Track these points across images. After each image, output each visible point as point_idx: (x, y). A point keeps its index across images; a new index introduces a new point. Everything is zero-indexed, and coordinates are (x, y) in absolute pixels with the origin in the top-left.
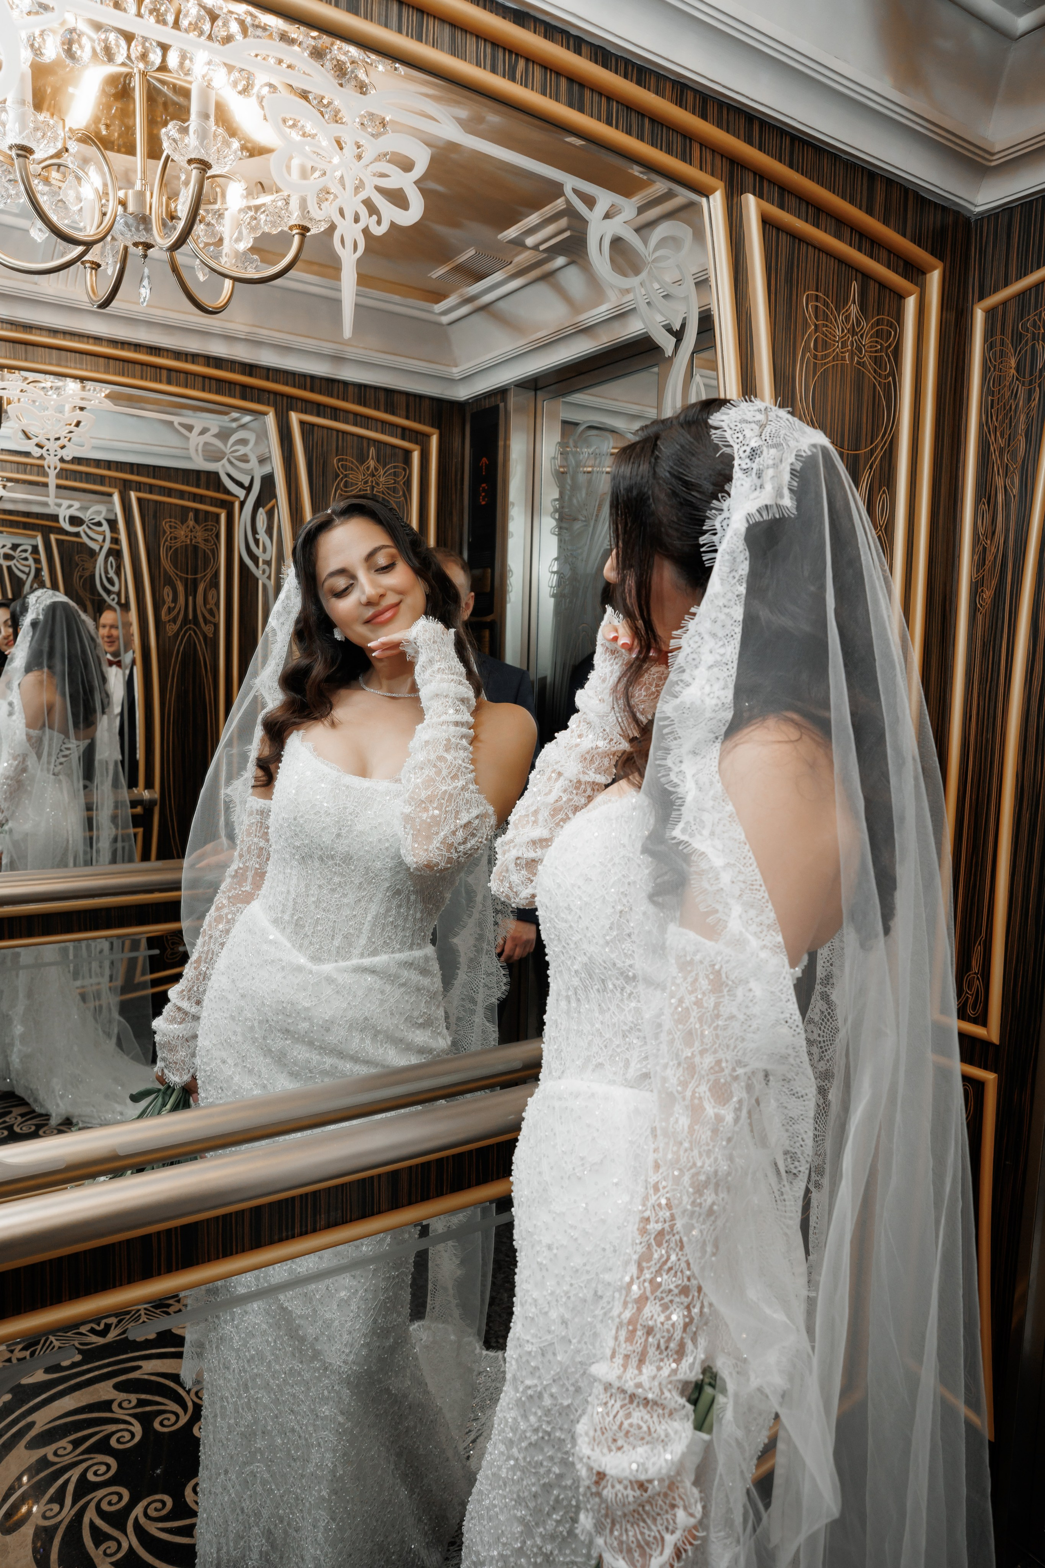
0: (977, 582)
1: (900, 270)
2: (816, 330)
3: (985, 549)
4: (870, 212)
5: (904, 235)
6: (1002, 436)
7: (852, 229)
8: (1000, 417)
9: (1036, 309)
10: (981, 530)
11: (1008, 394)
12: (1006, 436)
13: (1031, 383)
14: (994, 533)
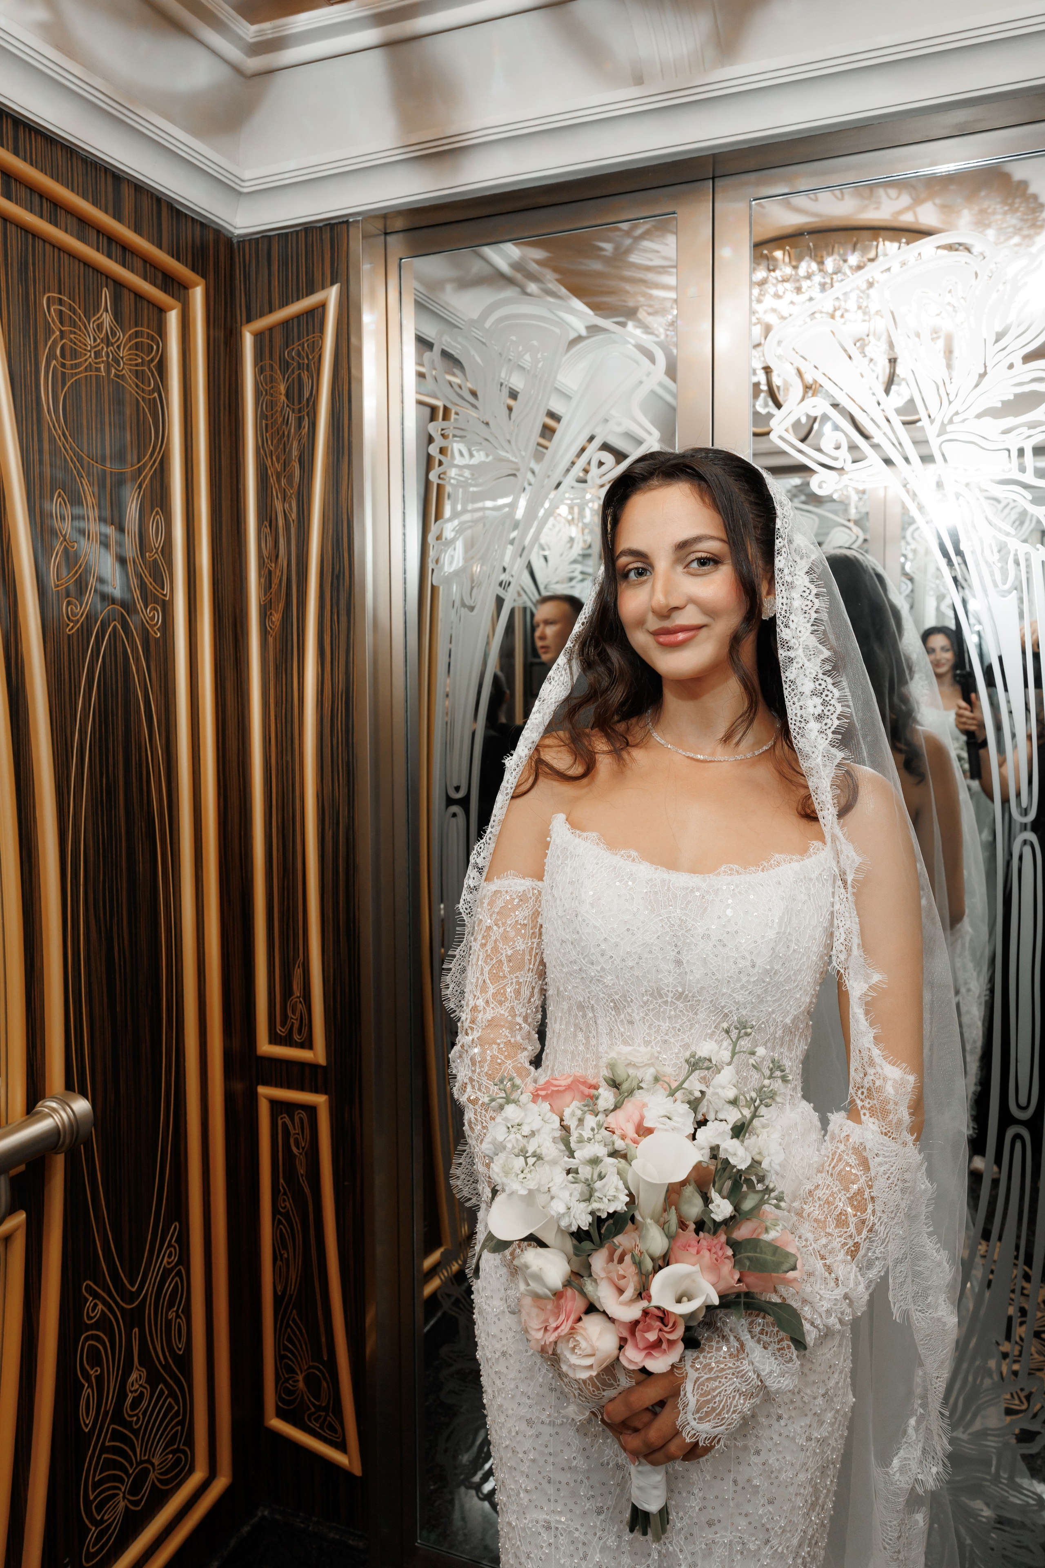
0: (265, 605)
1: (159, 282)
2: (62, 338)
3: (270, 572)
4: (117, 216)
5: (160, 247)
6: (278, 460)
7: (98, 232)
8: (275, 442)
10: (265, 553)
11: (280, 420)
12: (282, 461)
13: (300, 411)
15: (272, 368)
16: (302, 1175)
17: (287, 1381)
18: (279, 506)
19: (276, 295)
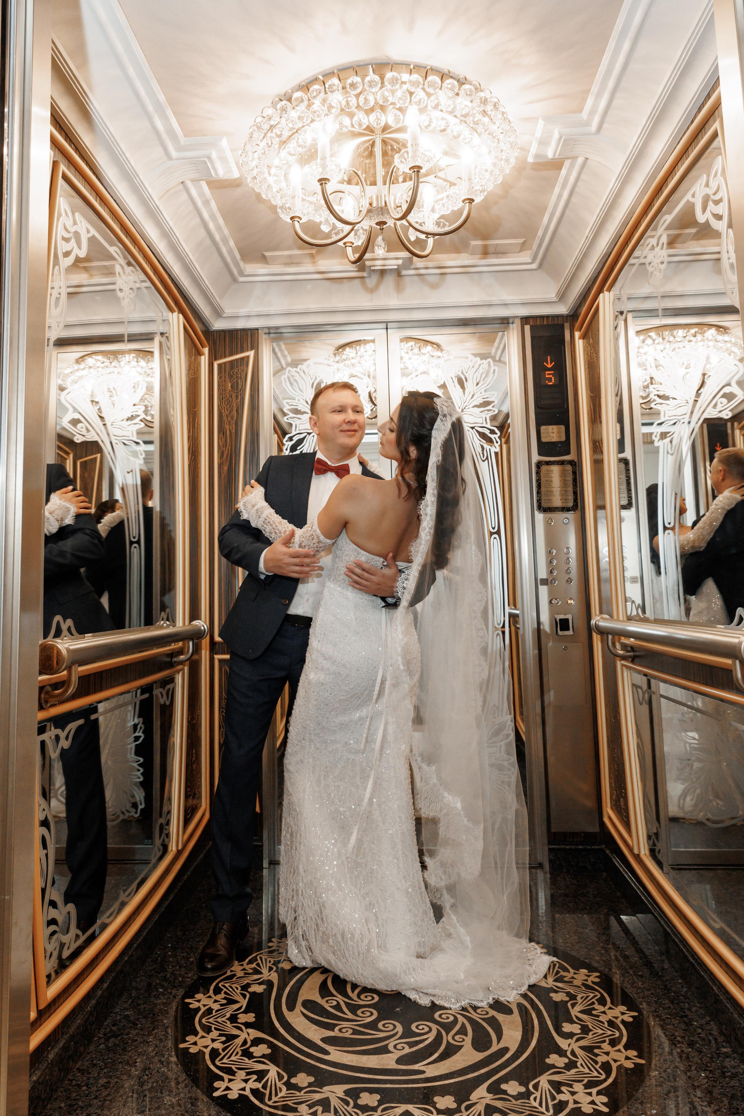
0: (220, 463)
3: (223, 451)
6: (227, 411)
8: (225, 404)
9: (237, 367)
11: (228, 396)
13: (237, 393)
14: (226, 445)
15: (225, 377)
18: (228, 427)
19: (227, 352)
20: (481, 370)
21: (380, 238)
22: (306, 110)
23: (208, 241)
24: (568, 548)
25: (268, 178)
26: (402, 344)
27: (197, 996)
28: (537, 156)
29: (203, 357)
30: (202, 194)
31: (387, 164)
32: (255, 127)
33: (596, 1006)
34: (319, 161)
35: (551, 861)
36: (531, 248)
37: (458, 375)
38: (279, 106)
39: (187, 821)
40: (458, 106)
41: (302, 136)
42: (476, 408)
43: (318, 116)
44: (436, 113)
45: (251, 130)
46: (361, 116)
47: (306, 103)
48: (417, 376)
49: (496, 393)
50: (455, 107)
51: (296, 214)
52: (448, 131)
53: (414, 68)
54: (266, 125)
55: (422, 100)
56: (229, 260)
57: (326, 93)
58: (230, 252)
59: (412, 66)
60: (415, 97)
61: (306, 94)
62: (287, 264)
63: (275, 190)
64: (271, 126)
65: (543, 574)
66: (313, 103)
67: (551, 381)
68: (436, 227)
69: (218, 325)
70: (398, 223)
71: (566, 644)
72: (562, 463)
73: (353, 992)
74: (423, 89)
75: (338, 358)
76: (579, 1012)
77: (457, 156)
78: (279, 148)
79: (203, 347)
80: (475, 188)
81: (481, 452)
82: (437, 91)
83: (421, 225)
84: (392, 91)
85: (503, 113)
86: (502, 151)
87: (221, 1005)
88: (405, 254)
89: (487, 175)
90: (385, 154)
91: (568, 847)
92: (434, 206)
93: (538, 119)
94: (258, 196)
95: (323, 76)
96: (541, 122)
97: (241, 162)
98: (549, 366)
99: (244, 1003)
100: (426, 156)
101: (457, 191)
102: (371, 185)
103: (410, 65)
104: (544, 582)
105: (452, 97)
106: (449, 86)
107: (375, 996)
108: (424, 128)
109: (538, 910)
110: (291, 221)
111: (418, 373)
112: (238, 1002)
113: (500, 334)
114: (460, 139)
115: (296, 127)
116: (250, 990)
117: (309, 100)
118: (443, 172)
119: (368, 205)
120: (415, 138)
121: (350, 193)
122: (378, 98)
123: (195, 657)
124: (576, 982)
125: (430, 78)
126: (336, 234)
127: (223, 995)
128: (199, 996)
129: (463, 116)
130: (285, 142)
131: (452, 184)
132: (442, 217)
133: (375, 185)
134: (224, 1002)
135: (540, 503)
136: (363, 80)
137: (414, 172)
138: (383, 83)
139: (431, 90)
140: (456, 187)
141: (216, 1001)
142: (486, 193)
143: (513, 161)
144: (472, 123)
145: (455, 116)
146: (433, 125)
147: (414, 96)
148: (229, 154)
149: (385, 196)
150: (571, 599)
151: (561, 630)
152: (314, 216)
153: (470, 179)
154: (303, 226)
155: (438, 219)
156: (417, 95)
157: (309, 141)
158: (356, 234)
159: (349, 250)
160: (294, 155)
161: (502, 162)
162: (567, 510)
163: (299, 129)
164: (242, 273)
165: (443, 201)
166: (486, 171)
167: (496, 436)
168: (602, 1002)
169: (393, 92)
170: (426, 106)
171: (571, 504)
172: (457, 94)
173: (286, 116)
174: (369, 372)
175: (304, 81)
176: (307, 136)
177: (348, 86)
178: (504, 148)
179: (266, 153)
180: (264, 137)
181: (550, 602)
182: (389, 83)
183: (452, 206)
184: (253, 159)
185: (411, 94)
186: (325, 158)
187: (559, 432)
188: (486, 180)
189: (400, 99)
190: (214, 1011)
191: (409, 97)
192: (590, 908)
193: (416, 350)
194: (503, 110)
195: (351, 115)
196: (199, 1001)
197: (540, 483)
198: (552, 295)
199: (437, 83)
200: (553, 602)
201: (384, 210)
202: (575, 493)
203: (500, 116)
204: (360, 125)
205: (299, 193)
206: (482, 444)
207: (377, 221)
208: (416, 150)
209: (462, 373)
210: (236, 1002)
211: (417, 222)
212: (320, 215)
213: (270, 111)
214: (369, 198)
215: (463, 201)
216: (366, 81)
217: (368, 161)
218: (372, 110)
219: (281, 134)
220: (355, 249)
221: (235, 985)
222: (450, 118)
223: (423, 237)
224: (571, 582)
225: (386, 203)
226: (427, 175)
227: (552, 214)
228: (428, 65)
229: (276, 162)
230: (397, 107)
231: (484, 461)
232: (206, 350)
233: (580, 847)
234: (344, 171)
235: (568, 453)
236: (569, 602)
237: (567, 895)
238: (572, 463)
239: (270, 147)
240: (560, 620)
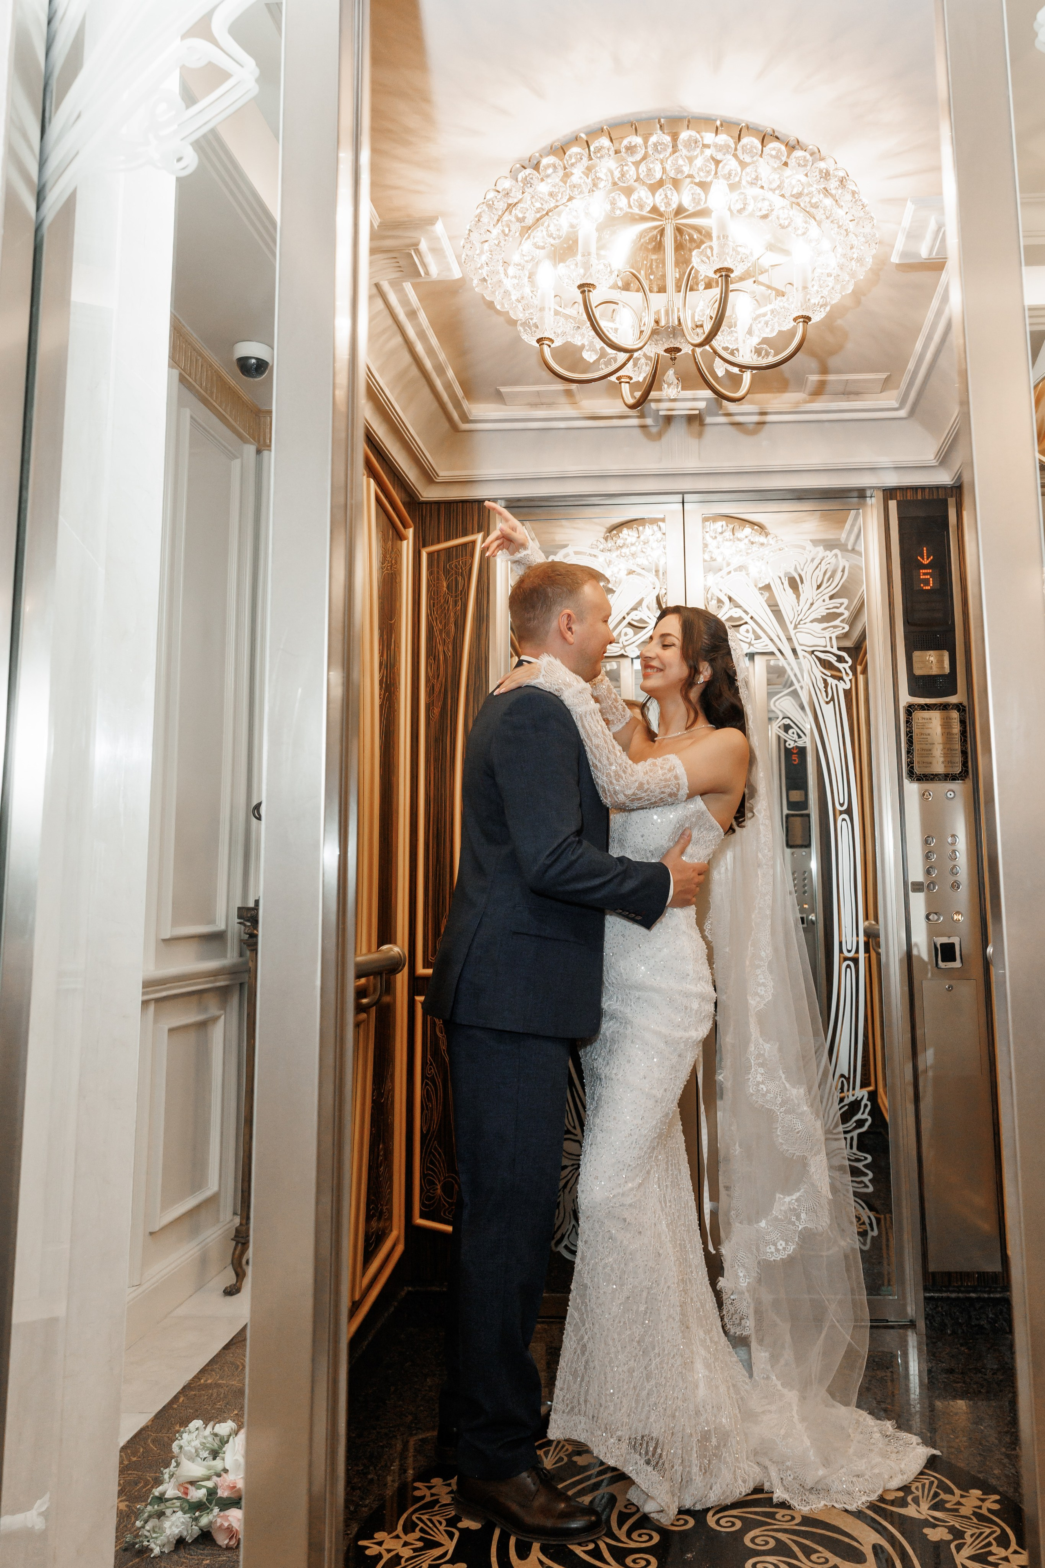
6: (439, 622)
9: (457, 559)
10: (431, 674)
11: (442, 601)
13: (456, 596)
14: (438, 676)
15: (438, 572)
16: (444, 1050)
17: (428, 1191)
18: (441, 648)
19: (442, 533)
20: (823, 567)
21: (671, 372)
22: (561, 184)
23: (414, 371)
24: (953, 836)
25: (505, 281)
26: (707, 523)
27: (376, 1535)
28: (904, 254)
29: (405, 542)
30: (405, 302)
31: (683, 261)
32: (485, 207)
33: (994, 1548)
34: (579, 257)
35: (928, 1317)
36: (898, 387)
37: (790, 573)
38: (521, 176)
39: (368, 1256)
40: (787, 181)
41: (555, 221)
42: (815, 624)
43: (581, 192)
44: (756, 191)
45: (479, 211)
46: (643, 193)
47: (561, 173)
48: (730, 573)
49: (845, 601)
50: (782, 182)
51: (546, 335)
52: (773, 217)
53: (722, 125)
54: (501, 203)
55: (734, 172)
56: (445, 397)
57: (590, 159)
58: (448, 386)
59: (718, 123)
60: (723, 167)
61: (562, 160)
62: (534, 405)
63: (514, 298)
64: (509, 205)
65: (917, 874)
66: (572, 174)
67: (928, 584)
68: (755, 357)
69: (429, 494)
70: (698, 350)
71: (952, 982)
72: (945, 707)
73: (620, 1528)
74: (735, 156)
75: (610, 544)
76: (969, 1558)
77: (786, 252)
78: (522, 235)
79: (405, 527)
80: (812, 301)
81: (823, 690)
82: (755, 159)
83: (732, 353)
84: (687, 158)
85: (854, 193)
86: (851, 248)
87: (415, 1550)
88: (708, 394)
89: (831, 281)
90: (679, 247)
91: (953, 1295)
92: (751, 325)
93: (906, 200)
94: (491, 305)
95: (587, 134)
96: (910, 207)
97: (464, 256)
98: (926, 562)
99: (450, 1546)
100: (738, 253)
101: (786, 305)
102: (659, 292)
103: (715, 120)
104: (918, 887)
105: (779, 168)
106: (774, 153)
107: (654, 1534)
108: (735, 212)
109: (909, 1396)
110: (537, 345)
111: (731, 568)
112: (442, 1545)
113: (853, 512)
114: (789, 229)
115: (546, 207)
116: (461, 1525)
117: (565, 168)
118: (766, 275)
119: (653, 323)
120: (722, 226)
121: (626, 304)
122: (668, 168)
123: (386, 999)
124: (966, 1511)
125: (745, 140)
126: (607, 364)
127: (417, 1534)
128: (379, 1536)
129: (792, 196)
130: (530, 228)
131: (781, 294)
132: (765, 341)
133: (665, 292)
134: (420, 1544)
135: (912, 767)
136: (646, 142)
137: (721, 276)
138: (675, 146)
139: (748, 159)
140: (784, 299)
141: (406, 1544)
142: (828, 309)
143: (869, 261)
144: (809, 205)
145: (783, 196)
146: (750, 208)
147: (721, 165)
148: (446, 244)
149: (678, 311)
150: (958, 913)
151: (943, 961)
152: (573, 337)
153: (805, 288)
154: (555, 353)
155: (758, 345)
156: (725, 164)
157: (565, 229)
158: (635, 365)
159: (625, 388)
160: (543, 248)
161: (853, 263)
162: (953, 778)
163: (550, 211)
164: (465, 418)
165: (766, 318)
166: (829, 275)
167: (847, 666)
168: (1003, 1541)
169: (691, 160)
170: (739, 182)
171: (958, 769)
172: (786, 164)
173: (530, 190)
174: (657, 566)
175: (558, 140)
176: (561, 223)
177: (623, 150)
178: (855, 243)
179: (502, 244)
180: (498, 220)
181: (927, 917)
182: (685, 146)
183: (780, 325)
184: (482, 252)
185: (717, 162)
186: (589, 254)
187: (940, 661)
188: (828, 289)
189: (700, 169)
190: (403, 1560)
191: (713, 167)
192: (988, 1392)
193: (728, 534)
194: (854, 188)
195: (628, 192)
196: (380, 1544)
197: (911, 737)
198: (929, 456)
199: (756, 148)
200: (931, 917)
201: (676, 331)
202: (964, 753)
203: (849, 197)
204: (641, 207)
205: (551, 304)
206: (825, 677)
207: (666, 346)
208: (725, 244)
209: (796, 570)
210: (439, 1545)
211: (726, 349)
212: (583, 335)
213: (507, 184)
214: (655, 313)
215: (795, 320)
216: (650, 143)
217: (654, 257)
218: (661, 183)
219: (524, 218)
220: (634, 387)
221: (438, 1517)
222: (775, 199)
223: (736, 370)
224: (958, 888)
225: (679, 320)
226: (741, 279)
227: (929, 338)
228: (743, 121)
229: (516, 258)
230: (697, 180)
231: (827, 703)
232: (410, 532)
233: (973, 1295)
234: (616, 273)
235: (954, 692)
236: (956, 917)
237: (951, 1371)
238: (959, 707)
239: (506, 235)
240: (942, 945)
